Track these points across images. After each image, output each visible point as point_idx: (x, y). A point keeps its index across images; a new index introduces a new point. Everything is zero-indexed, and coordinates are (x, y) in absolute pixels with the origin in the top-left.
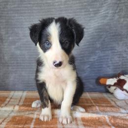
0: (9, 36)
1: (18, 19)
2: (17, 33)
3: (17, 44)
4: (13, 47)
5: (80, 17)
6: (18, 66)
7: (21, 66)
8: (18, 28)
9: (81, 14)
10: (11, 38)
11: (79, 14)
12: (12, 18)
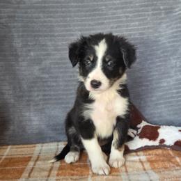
0: (30, 51)
1: (45, 22)
2: (43, 45)
3: (44, 62)
4: (37, 68)
5: (146, 19)
6: (46, 100)
7: (51, 99)
8: (46, 36)
9: (147, 13)
10: (32, 54)
11: (143, 13)
12: (35, 20)
